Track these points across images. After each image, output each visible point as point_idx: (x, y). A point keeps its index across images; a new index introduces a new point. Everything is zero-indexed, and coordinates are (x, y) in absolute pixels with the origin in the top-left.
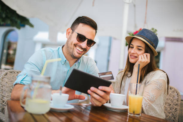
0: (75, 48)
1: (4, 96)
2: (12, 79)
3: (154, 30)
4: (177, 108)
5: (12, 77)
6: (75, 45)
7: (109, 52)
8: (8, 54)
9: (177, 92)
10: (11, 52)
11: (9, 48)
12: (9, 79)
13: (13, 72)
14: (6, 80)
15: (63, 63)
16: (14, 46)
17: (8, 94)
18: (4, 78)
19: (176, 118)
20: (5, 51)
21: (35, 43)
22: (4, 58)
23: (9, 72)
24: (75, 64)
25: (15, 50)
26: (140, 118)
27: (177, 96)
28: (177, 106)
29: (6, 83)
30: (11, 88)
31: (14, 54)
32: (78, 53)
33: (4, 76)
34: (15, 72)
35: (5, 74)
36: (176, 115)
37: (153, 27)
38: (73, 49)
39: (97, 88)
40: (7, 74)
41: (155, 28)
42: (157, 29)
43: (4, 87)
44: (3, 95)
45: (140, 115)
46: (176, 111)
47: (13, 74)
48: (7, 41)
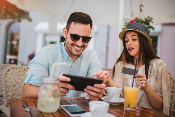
0: (72, 47)
1: (9, 91)
2: (15, 75)
3: (150, 18)
4: (173, 95)
5: (14, 72)
6: (72, 45)
7: (108, 38)
8: (12, 45)
9: (172, 80)
10: (15, 43)
11: (12, 39)
12: (12, 75)
13: (15, 68)
14: (9, 76)
15: (66, 59)
16: (17, 37)
17: (12, 89)
18: (7, 74)
19: (173, 104)
20: (9, 43)
21: (36, 34)
22: (8, 49)
23: (11, 68)
24: (77, 59)
25: (18, 41)
26: (136, 112)
27: (173, 84)
28: (173, 93)
29: (10, 78)
30: (14, 83)
31: (18, 44)
32: (76, 51)
33: (6, 72)
34: (17, 68)
35: (8, 70)
36: (172, 101)
37: (149, 15)
38: (71, 48)
39: (93, 86)
40: (9, 70)
41: (151, 16)
42: (153, 18)
43: (8, 83)
44: (7, 90)
45: (136, 108)
46: (172, 98)
47: (15, 70)
48: (10, 32)
